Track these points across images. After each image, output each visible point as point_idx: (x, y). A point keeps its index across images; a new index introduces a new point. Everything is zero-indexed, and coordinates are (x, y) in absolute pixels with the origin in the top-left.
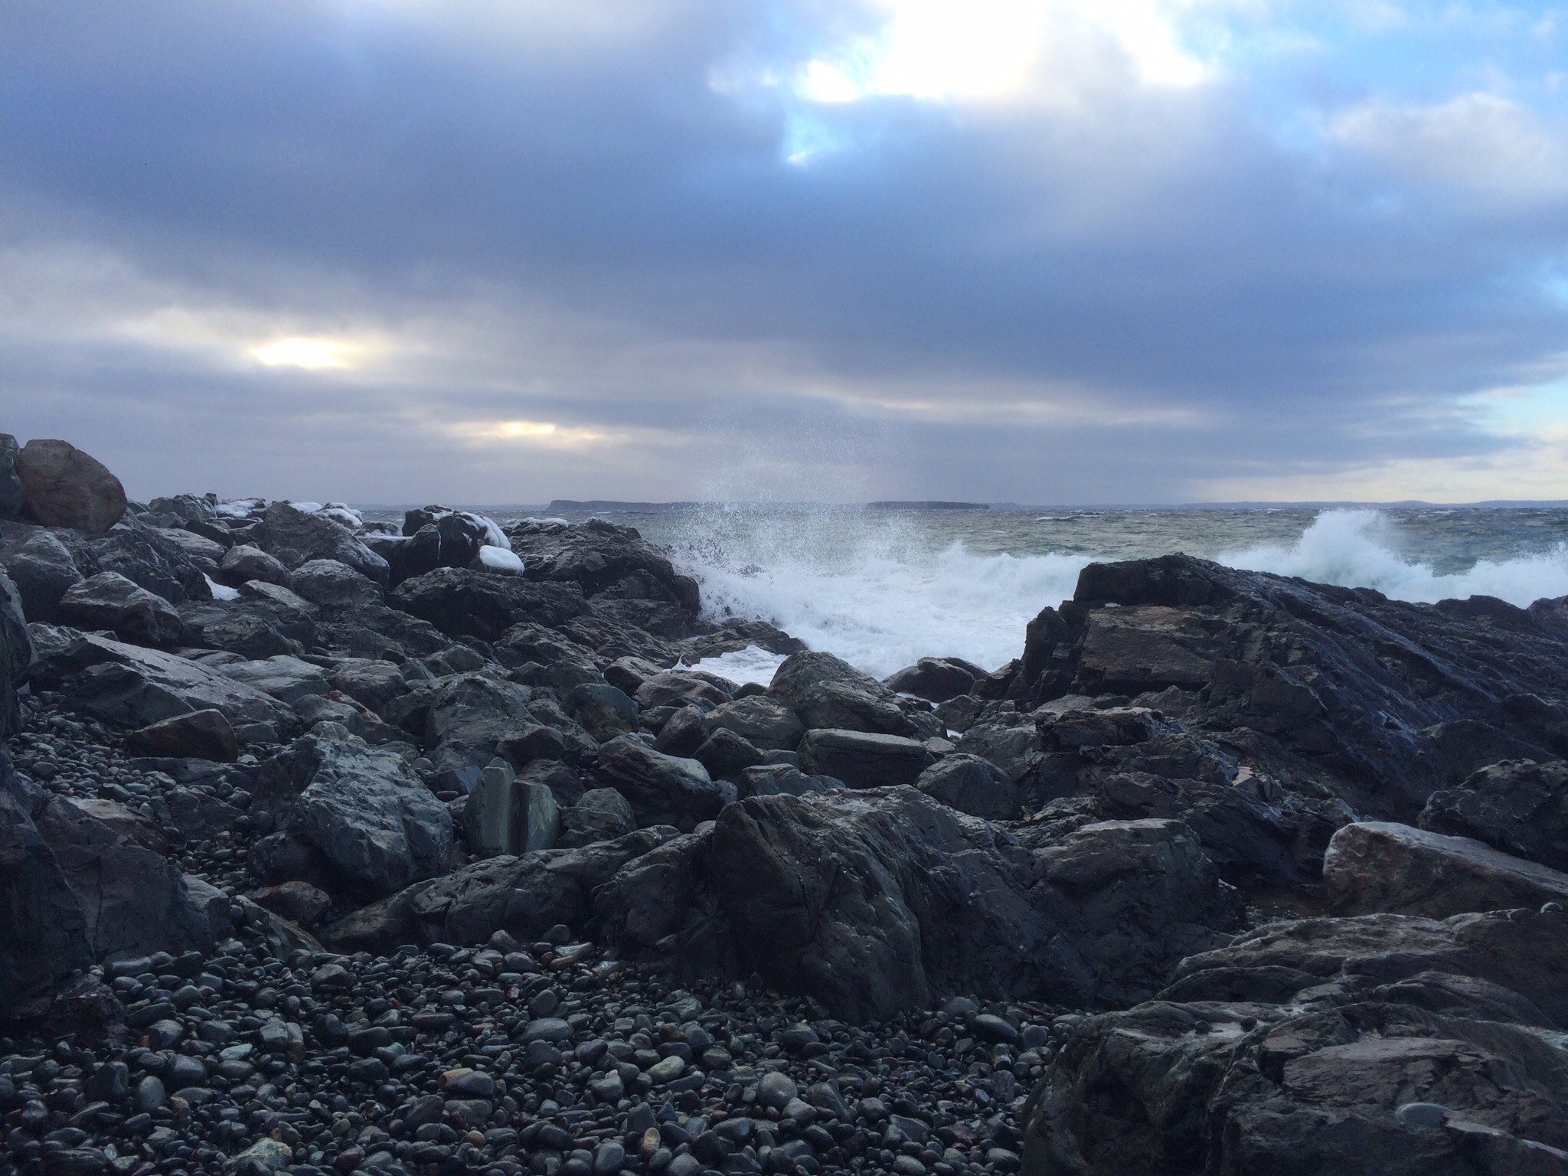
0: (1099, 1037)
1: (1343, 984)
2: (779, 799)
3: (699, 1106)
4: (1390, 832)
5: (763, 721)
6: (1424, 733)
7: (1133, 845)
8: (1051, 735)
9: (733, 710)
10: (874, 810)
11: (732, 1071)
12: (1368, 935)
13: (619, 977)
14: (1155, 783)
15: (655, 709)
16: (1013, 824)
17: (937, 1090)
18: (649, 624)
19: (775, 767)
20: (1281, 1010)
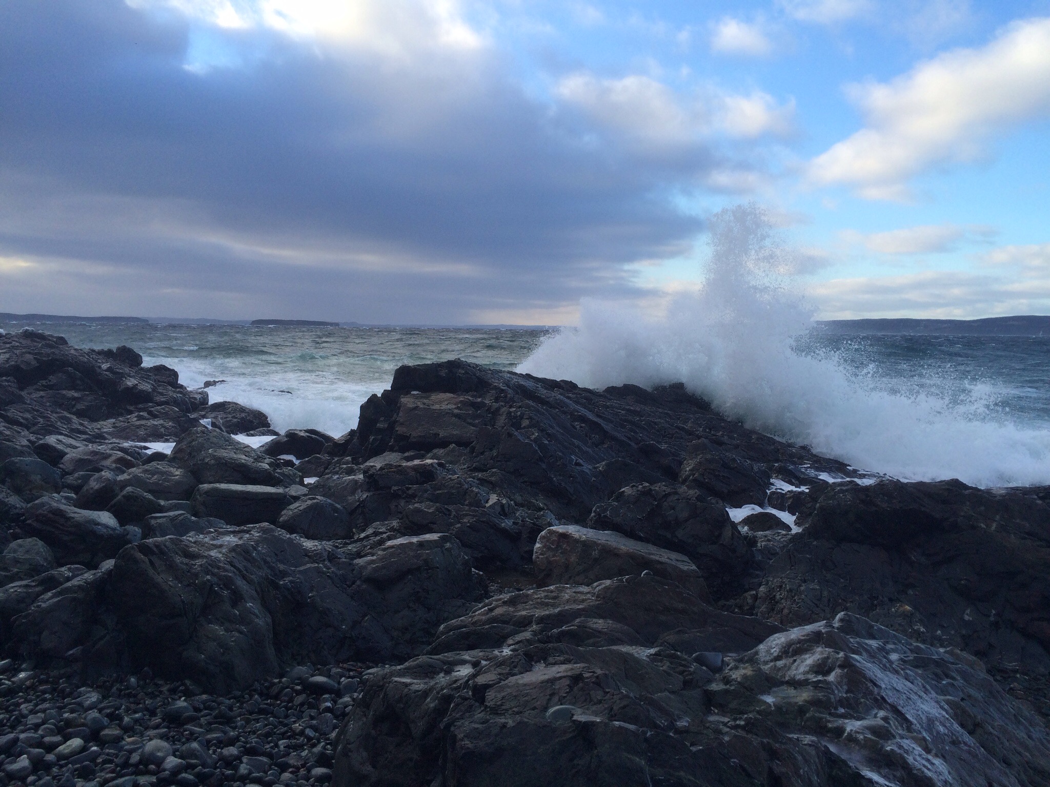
0: (383, 686)
1: (533, 631)
2: (166, 541)
3: (93, 773)
4: (570, 532)
5: (164, 480)
6: (595, 468)
7: (419, 552)
8: (373, 481)
9: (140, 473)
10: (240, 542)
11: (124, 742)
12: (549, 599)
13: (33, 684)
14: (437, 509)
15: (76, 475)
16: (345, 542)
17: (278, 734)
18: (75, 410)
19: (171, 514)
20: (496, 652)
